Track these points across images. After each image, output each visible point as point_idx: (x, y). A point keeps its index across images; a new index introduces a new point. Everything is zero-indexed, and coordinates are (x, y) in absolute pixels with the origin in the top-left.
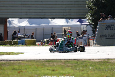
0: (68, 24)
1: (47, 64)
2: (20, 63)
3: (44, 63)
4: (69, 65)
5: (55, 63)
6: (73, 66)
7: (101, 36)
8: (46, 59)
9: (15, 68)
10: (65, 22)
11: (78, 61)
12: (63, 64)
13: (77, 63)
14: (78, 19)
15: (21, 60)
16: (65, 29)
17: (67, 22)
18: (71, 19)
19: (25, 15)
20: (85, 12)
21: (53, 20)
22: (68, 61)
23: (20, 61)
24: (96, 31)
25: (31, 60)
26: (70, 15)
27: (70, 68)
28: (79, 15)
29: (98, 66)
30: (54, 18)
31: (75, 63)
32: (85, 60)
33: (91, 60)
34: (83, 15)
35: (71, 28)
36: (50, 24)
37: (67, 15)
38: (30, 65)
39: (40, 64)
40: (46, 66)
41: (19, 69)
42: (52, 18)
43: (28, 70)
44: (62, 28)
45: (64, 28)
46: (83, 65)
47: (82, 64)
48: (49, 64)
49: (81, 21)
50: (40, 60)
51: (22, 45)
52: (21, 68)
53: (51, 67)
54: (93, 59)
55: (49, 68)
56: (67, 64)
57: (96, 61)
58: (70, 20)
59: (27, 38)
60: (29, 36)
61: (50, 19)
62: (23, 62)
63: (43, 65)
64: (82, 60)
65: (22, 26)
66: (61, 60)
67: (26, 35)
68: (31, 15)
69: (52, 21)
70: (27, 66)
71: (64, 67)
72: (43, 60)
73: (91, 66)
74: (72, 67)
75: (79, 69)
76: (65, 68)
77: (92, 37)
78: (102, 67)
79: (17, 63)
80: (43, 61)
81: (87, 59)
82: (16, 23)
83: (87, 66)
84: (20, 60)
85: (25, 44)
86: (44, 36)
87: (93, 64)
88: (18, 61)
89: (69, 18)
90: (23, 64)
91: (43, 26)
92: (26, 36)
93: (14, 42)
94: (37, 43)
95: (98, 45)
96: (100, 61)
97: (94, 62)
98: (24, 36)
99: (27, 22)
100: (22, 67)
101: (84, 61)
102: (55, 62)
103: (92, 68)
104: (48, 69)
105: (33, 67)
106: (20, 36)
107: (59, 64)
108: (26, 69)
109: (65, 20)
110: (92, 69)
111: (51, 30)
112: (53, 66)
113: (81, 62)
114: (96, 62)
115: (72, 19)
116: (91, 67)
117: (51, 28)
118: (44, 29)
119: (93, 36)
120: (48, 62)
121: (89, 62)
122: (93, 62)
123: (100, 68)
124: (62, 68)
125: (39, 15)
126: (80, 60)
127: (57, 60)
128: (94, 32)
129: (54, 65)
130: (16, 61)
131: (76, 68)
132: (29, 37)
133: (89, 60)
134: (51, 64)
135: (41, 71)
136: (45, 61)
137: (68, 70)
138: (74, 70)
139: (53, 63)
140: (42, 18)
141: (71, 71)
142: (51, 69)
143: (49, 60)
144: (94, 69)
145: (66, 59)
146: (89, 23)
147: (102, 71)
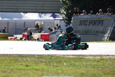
0: (41, 19)
1: (20, 59)
3: (17, 58)
4: (43, 60)
5: (28, 59)
6: (47, 62)
7: (75, 32)
8: (19, 54)
10: (38, 17)
11: (52, 56)
12: (36, 60)
13: (51, 58)
14: (51, 14)
17: (40, 17)
18: (44, 14)
21: (25, 14)
22: (42, 56)
25: (4, 55)
26: (43, 9)
27: (44, 63)
28: (53, 9)
29: (72, 62)
30: (27, 12)
31: (49, 59)
32: (59, 56)
33: (66, 56)
35: (44, 22)
36: (22, 19)
37: (40, 9)
38: (3, 60)
39: (13, 59)
40: (19, 61)
42: (24, 12)
44: (35, 23)
45: (36, 22)
46: (57, 61)
47: (56, 60)
49: (54, 16)
50: (13, 54)
53: (24, 62)
54: (68, 55)
55: (23, 63)
56: (41, 60)
58: (43, 15)
61: (22, 14)
63: (16, 60)
64: (56, 56)
66: (34, 55)
68: (3, 9)
69: (24, 15)
71: (37, 62)
72: (16, 55)
73: (65, 62)
74: (46, 62)
75: (53, 65)
76: (38, 63)
78: (76, 63)
80: (16, 56)
81: (61, 55)
83: (62, 62)
86: (16, 31)
87: (67, 60)
89: (42, 13)
91: (16, 20)
94: (9, 38)
96: (74, 58)
97: (69, 58)
101: (58, 57)
102: (29, 57)
103: (67, 64)
104: (21, 65)
105: (6, 62)
107: (33, 59)
110: (66, 65)
112: (26, 61)
113: (55, 58)
114: (71, 58)
115: (45, 14)
116: (65, 63)
117: (24, 23)
120: (21, 57)
121: (63, 58)
122: (67, 58)
123: (74, 65)
124: (36, 63)
125: (11, 9)
126: (54, 56)
127: (30, 55)
129: (28, 61)
133: (63, 56)
134: (25, 59)
135: (14, 66)
136: (18, 57)
137: (42, 66)
138: (48, 66)
139: (27, 58)
140: (14, 12)
141: (45, 67)
142: (25, 64)
143: (22, 55)
144: (68, 65)
145: (39, 54)
146: (63, 18)
147: (77, 68)
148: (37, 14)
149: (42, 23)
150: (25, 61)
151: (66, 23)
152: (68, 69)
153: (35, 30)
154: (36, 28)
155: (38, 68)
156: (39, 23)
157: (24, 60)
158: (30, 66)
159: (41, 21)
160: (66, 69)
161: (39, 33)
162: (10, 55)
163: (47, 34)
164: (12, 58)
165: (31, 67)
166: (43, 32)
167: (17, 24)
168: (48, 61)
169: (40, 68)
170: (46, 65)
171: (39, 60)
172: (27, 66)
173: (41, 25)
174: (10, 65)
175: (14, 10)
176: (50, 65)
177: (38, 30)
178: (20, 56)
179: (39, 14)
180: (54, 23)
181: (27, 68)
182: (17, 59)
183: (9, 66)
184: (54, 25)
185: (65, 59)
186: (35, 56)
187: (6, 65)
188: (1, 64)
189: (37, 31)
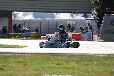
0: (73, 19)
1: (52, 58)
2: (25, 56)
3: (48, 56)
4: (74, 59)
5: (60, 57)
6: (78, 61)
7: (106, 32)
8: (51, 53)
9: (20, 61)
10: (70, 17)
11: (83, 55)
12: (68, 59)
13: (82, 57)
14: (83, 14)
15: (26, 53)
16: (69, 23)
17: (72, 17)
18: (76, 14)
19: (30, 8)
20: (91, 7)
21: (57, 14)
22: (73, 55)
23: (25, 54)
24: (101, 26)
25: (36, 53)
26: (75, 9)
27: (75, 62)
28: (84, 10)
29: (103, 61)
30: (59, 12)
31: (80, 58)
32: (90, 55)
33: (96, 55)
34: (88, 10)
35: (76, 22)
36: (55, 19)
37: (72, 9)
38: (35, 59)
39: (45, 57)
40: (50, 60)
41: (24, 62)
43: (33, 63)
44: (67, 23)
45: (68, 22)
46: (87, 60)
47: (86, 59)
49: (86, 16)
50: (45, 53)
51: (27, 38)
52: (26, 61)
53: (56, 61)
54: (98, 54)
55: (54, 62)
56: (72, 58)
58: (75, 15)
59: (32, 32)
60: (34, 29)
61: (55, 14)
62: (28, 55)
63: (48, 58)
64: (87, 55)
65: (27, 20)
66: (65, 54)
67: (31, 29)
68: (36, 9)
69: (57, 15)
70: (32, 59)
72: (48, 54)
73: (96, 61)
74: (77, 61)
75: (84, 64)
76: (69, 62)
77: (96, 32)
78: (106, 62)
79: (22, 56)
80: (48, 55)
82: (20, 16)
83: (92, 61)
84: (25, 53)
85: (30, 38)
86: (48, 30)
87: (98, 59)
88: (23, 54)
89: (74, 13)
90: (28, 57)
91: (48, 20)
92: (30, 30)
93: (19, 36)
94: (42, 37)
95: (102, 40)
96: (105, 56)
97: (99, 57)
98: (28, 29)
99: (32, 16)
100: (27, 60)
101: (89, 56)
103: (97, 62)
104: (53, 63)
105: (38, 60)
106: (25, 29)
107: (64, 58)
108: (31, 62)
109: (70, 15)
110: (96, 63)
111: (56, 24)
112: (58, 60)
113: (86, 56)
114: (101, 57)
115: (77, 14)
116: (96, 62)
117: (56, 22)
118: (48, 23)
122: (98, 57)
123: (105, 63)
124: (67, 62)
125: (44, 9)
126: (85, 55)
127: (61, 54)
129: (59, 59)
130: (21, 54)
131: (81, 62)
132: (33, 31)
133: (93, 55)
135: (46, 64)
136: (50, 55)
137: (73, 64)
138: (79, 65)
139: (58, 57)
140: (47, 12)
141: (76, 66)
143: (54, 53)
144: (99, 64)
145: (71, 53)
146: (94, 18)
147: (107, 66)
148: (69, 14)
149: (74, 23)
151: (97, 23)
152: (98, 67)
154: (68, 28)
155: (69, 66)
156: (71, 23)
157: (56, 58)
158: (61, 64)
160: (97, 67)
161: (71, 33)
162: (42, 53)
163: (78, 33)
164: (44, 57)
165: (62, 66)
166: (75, 31)
169: (71, 66)
171: (71, 59)
172: (58, 64)
173: (73, 24)
174: (42, 63)
175: (47, 10)
176: (81, 64)
177: (70, 30)
178: (52, 54)
180: (85, 23)
181: (58, 66)
182: (49, 58)
183: (41, 64)
184: (86, 25)
185: (95, 58)
186: (66, 54)
187: (38, 64)
188: (34, 62)
189: (69, 30)
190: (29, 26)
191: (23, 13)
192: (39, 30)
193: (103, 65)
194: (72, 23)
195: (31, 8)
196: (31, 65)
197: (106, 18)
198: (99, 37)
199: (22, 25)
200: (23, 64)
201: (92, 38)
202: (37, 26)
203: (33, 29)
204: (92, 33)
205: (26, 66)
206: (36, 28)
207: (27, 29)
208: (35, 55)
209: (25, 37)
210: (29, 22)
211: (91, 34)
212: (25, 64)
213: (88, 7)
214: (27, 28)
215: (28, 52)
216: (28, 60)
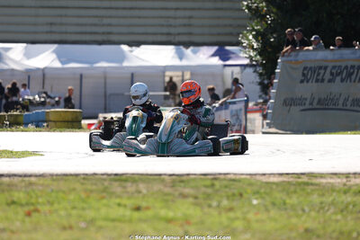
0: (184, 63)
1: (116, 188)
2: (31, 184)
3: (106, 184)
4: (187, 191)
5: (142, 187)
6: (201, 196)
7: (289, 102)
8: (115, 172)
9: (15, 199)
10: (173, 57)
11: (215, 179)
12: (167, 190)
13: (213, 185)
14: (215, 48)
15: (36, 176)
16: (171, 78)
17: (181, 57)
18: (191, 48)
19: (47, 32)
20: (239, 26)
21: (134, 48)
22: (184, 178)
23: (33, 179)
24: (272, 85)
25: (66, 175)
26: (190, 34)
27: (191, 200)
28: (219, 34)
29: (278, 195)
30: (138, 44)
31: (206, 186)
32: (238, 177)
33: (258, 177)
34: (231, 34)
35: (192, 74)
36: (125, 64)
37: (179, 34)
38: (64, 192)
39: (94, 187)
40: (112, 194)
41: (27, 204)
42: (131, 44)
43: (56, 206)
44: (164, 76)
45: (168, 74)
46: (230, 193)
47: (227, 190)
48: (125, 187)
49: (224, 55)
50: (95, 174)
51: (37, 126)
52: (33, 201)
53: (129, 198)
54: (264, 174)
55: (124, 201)
56: (181, 189)
57: (273, 179)
58: (189, 51)
59: (53, 106)
60: (60, 98)
61: (125, 48)
62: (41, 182)
63: (105, 190)
64: (229, 176)
65: (38, 69)
66: (160, 175)
67: (49, 97)
68: (66, 33)
69: (131, 51)
70: (53, 194)
71: (170, 198)
72: (105, 177)
73: (257, 196)
74: (196, 198)
75: (218, 206)
76: (173, 201)
77: (256, 105)
78: (290, 198)
79: (23, 184)
80: (105, 180)
81: (242, 174)
82: (16, 57)
83: (245, 195)
84: (31, 176)
85: (48, 126)
86: (105, 100)
87: (262, 191)
88: (27, 179)
89: (187, 45)
91: (105, 68)
92: (48, 100)
93: (12, 120)
94: (85, 122)
95: (278, 128)
96: (284, 182)
97: (267, 183)
98: (43, 100)
99: (54, 56)
100: (37, 197)
101: (234, 180)
102: (143, 181)
103: (260, 201)
104: (119, 205)
105: (72, 197)
106: (31, 98)
107: (157, 187)
108: (51, 203)
109: (174, 51)
110: (259, 204)
111: (129, 81)
112: (136, 195)
113: (225, 183)
114: (273, 183)
115: (196, 48)
116: (256, 199)
117: (130, 75)
118: (105, 78)
119: (261, 101)
120: (121, 180)
121: (251, 184)
122: (262, 183)
123: (285, 203)
124: (166, 201)
125: (91, 33)
126: (222, 177)
127: (147, 175)
128: (265, 88)
129: (140, 192)
130: (20, 179)
131: (209, 202)
132: (58, 103)
133: (248, 177)
134: (131, 188)
135: (98, 209)
136: (111, 180)
137: (184, 208)
138: (202, 208)
139: (137, 185)
140: (100, 43)
141: (195, 212)
142: (130, 203)
143: (123, 174)
144: (265, 206)
145: (177, 172)
146: (251, 60)
147: (292, 213)
148: (171, 48)
149: (187, 76)
150: (133, 193)
151: (261, 75)
152: (263, 216)
153: (166, 97)
154: (168, 93)
155: (171, 214)
156: (178, 76)
157: (129, 189)
158: (147, 208)
159: (183, 69)
160: (259, 216)
162: (87, 175)
164: (92, 184)
165: (150, 213)
167: (108, 81)
168: (204, 193)
169: (179, 214)
170: (196, 204)
171: (176, 190)
172: (138, 209)
174: (85, 205)
175: (99, 38)
176: (210, 206)
177: (174, 99)
178: (118, 177)
179: (177, 49)
180: (222, 76)
181: (136, 215)
182: (106, 188)
183: (83, 209)
184: (224, 82)
185: (255, 188)
186: (163, 177)
187: (74, 208)
188: (59, 203)
189: (171, 101)
190: (43, 87)
191: (26, 48)
192: (75, 101)
193: (279, 209)
194: (181, 78)
195: (51, 32)
196: (50, 212)
197: (290, 58)
198: (268, 121)
199: (24, 86)
200: (26, 209)
201: (244, 123)
202: (70, 87)
203: (57, 99)
204: (243, 108)
205: (35, 215)
206: (67, 95)
207: (38, 99)
208: (62, 179)
209: (32, 122)
210: (44, 75)
211: (241, 110)
212: (32, 208)
213: (231, 26)
214: (37, 96)
215: (41, 172)
216: (41, 197)
